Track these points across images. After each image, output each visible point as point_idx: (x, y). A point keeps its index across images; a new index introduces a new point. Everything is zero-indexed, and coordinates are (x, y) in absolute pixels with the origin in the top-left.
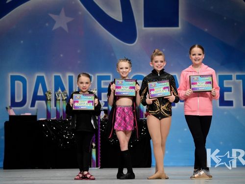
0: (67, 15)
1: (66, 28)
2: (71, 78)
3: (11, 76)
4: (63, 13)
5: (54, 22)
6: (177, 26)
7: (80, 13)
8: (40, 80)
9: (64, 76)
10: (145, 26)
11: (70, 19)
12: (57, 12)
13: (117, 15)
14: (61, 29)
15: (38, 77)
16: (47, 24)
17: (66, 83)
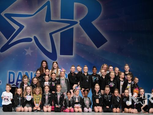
0: (31, 50)
1: (30, 54)
2: (32, 73)
3: (9, 72)
4: (29, 49)
5: (26, 52)
6: (72, 55)
7: (36, 49)
8: (20, 74)
9: (29, 72)
10: (60, 55)
11: (32, 51)
12: (27, 48)
13: (50, 50)
14: (29, 55)
15: (19, 72)
16: (23, 53)
17: (29, 75)
